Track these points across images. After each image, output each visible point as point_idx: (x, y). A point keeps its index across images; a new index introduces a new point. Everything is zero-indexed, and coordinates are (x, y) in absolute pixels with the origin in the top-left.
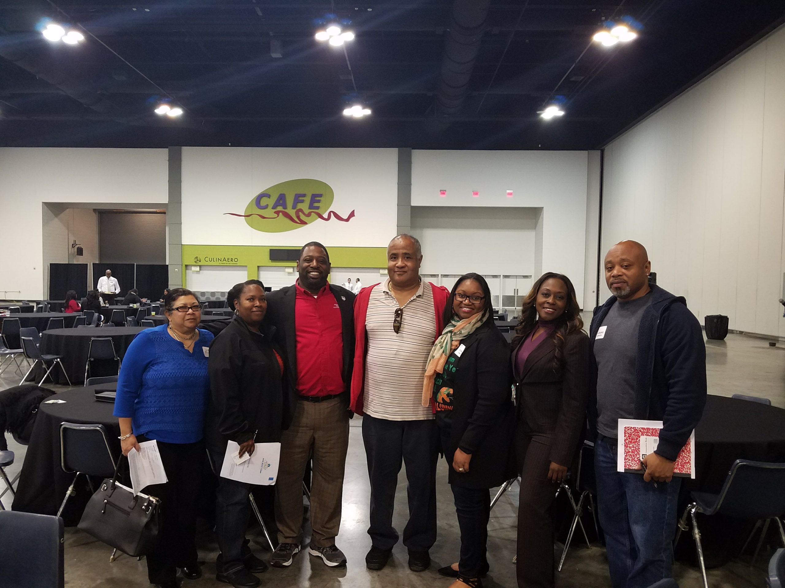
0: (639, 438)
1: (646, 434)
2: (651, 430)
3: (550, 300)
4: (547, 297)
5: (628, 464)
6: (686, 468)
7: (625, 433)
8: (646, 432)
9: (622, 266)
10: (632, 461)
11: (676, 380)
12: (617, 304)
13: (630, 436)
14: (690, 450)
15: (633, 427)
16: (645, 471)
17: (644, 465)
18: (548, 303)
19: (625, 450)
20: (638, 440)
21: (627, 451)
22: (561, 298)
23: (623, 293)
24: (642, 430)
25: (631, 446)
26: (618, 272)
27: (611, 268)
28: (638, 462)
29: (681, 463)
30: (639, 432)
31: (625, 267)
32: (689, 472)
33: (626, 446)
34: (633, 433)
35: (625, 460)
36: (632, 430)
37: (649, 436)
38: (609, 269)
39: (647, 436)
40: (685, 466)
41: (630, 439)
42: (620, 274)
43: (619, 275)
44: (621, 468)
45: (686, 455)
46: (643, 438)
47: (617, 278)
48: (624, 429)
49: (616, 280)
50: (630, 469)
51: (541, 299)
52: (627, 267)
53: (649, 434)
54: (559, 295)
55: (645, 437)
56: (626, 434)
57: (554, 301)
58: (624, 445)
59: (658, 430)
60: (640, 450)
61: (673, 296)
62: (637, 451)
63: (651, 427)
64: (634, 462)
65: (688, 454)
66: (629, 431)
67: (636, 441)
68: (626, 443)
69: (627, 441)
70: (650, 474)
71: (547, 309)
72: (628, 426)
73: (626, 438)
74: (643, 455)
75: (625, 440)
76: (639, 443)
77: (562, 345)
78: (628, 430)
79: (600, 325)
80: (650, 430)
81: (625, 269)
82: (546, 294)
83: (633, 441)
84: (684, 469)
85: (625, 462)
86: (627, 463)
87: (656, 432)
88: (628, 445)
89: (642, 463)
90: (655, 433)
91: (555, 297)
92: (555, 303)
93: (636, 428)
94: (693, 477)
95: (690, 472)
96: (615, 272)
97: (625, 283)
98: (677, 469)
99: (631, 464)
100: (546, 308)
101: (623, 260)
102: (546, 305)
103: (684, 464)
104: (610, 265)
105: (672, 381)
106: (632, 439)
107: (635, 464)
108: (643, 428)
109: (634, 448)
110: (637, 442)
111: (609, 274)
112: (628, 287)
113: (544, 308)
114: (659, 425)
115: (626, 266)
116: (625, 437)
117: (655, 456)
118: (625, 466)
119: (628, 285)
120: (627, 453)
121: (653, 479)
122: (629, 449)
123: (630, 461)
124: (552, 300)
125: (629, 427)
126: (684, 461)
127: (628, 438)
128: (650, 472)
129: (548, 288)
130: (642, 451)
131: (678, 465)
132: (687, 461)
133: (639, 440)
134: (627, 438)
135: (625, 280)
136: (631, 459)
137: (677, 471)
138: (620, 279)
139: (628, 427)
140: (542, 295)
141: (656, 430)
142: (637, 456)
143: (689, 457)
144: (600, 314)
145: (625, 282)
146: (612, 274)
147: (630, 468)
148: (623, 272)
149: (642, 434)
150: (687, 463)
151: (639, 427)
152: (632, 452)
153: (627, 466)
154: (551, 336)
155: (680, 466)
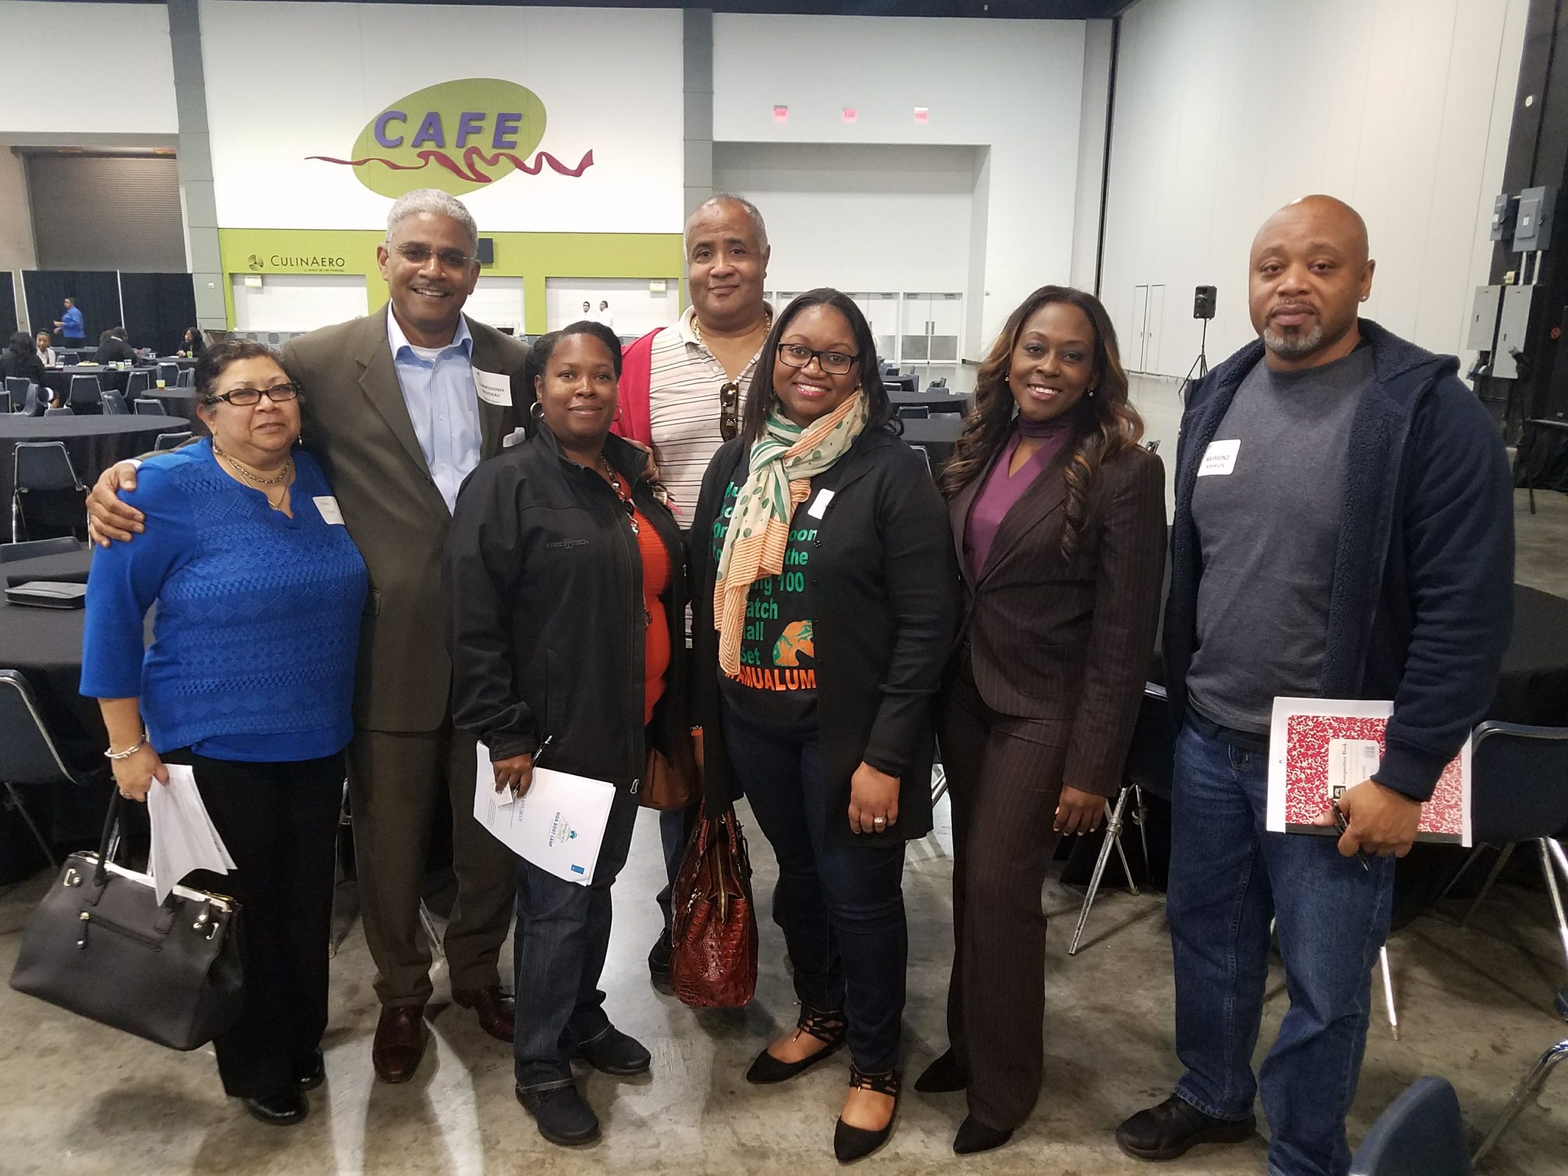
0: (1326, 745)
1: (1344, 733)
2: (1359, 724)
3: (1046, 364)
4: (1039, 357)
5: (1296, 810)
6: (1449, 819)
7: (1290, 733)
8: (1345, 727)
9: (1310, 266)
10: (1307, 803)
11: (1444, 589)
12: (1261, 372)
13: (1303, 741)
14: (1460, 773)
15: (1311, 715)
16: (1344, 831)
17: (1342, 814)
18: (1040, 372)
19: (1288, 776)
20: (1323, 750)
21: (1294, 779)
22: (1077, 357)
23: (1303, 343)
24: (1335, 724)
25: (1304, 764)
26: (1301, 280)
27: (1274, 268)
28: (1321, 806)
29: (1434, 809)
30: (1326, 730)
31: (1316, 269)
32: (1456, 831)
33: (1291, 766)
34: (1312, 733)
35: (1288, 801)
36: (1310, 723)
37: (1353, 738)
38: (1270, 271)
39: (1348, 738)
40: (1447, 816)
41: (1302, 747)
42: (1305, 287)
43: (1303, 292)
44: (1276, 821)
45: (1448, 788)
46: (1336, 746)
47: (1293, 299)
48: (1288, 721)
49: (1289, 304)
50: (1302, 825)
51: (1022, 362)
52: (1324, 270)
53: (1353, 734)
54: (1071, 349)
55: (1342, 741)
56: (1293, 736)
57: (1058, 368)
58: (1286, 762)
59: (1376, 723)
60: (1329, 775)
62: (1319, 779)
63: (1359, 717)
64: (1311, 807)
65: (1454, 784)
66: (1300, 728)
67: (1320, 753)
68: (1292, 757)
69: (1294, 753)
70: (1357, 837)
71: (1037, 389)
72: (1299, 715)
73: (1291, 745)
74: (1335, 787)
75: (1289, 751)
76: (1326, 758)
78: (1299, 724)
80: (1355, 724)
81: (1317, 274)
82: (1036, 349)
83: (1310, 753)
84: (1444, 822)
85: (1287, 808)
86: (1294, 809)
87: (1371, 728)
88: (1297, 762)
89: (1337, 809)
90: (1369, 732)
91: (1060, 355)
92: (1058, 372)
93: (1321, 719)
94: (1467, 842)
95: (1460, 830)
96: (1290, 280)
97: (1312, 313)
98: (1423, 822)
99: (1303, 812)
100: (1036, 386)
101: (1318, 248)
102: (1035, 379)
103: (1444, 808)
104: (1274, 258)
105: (1427, 592)
106: (1308, 748)
107: (1314, 812)
108: (1337, 720)
109: (1314, 771)
110: (1321, 755)
111: (1269, 286)
112: (1317, 328)
113: (1029, 385)
114: (1381, 710)
115: (1321, 266)
116: (1289, 741)
117: (1375, 790)
118: (1288, 818)
119: (1319, 323)
120: (1293, 783)
122: (1299, 773)
123: (1301, 805)
124: (1052, 364)
125: (1301, 717)
126: (1445, 802)
127: (1297, 744)
128: (1359, 833)
129: (1042, 331)
130: (1334, 779)
132: (1453, 802)
133: (1327, 750)
134: (1294, 746)
135: (1312, 305)
136: (1303, 798)
137: (1424, 828)
138: (1303, 302)
139: (1298, 718)
140: (1026, 352)
141: (1372, 725)
142: (1321, 791)
143: (1457, 792)
145: (1312, 311)
146: (1278, 286)
147: (1301, 821)
148: (1312, 285)
149: (1336, 735)
150: (1451, 807)
151: (1328, 715)
152: (1308, 781)
153: (1294, 818)
155: (1433, 816)
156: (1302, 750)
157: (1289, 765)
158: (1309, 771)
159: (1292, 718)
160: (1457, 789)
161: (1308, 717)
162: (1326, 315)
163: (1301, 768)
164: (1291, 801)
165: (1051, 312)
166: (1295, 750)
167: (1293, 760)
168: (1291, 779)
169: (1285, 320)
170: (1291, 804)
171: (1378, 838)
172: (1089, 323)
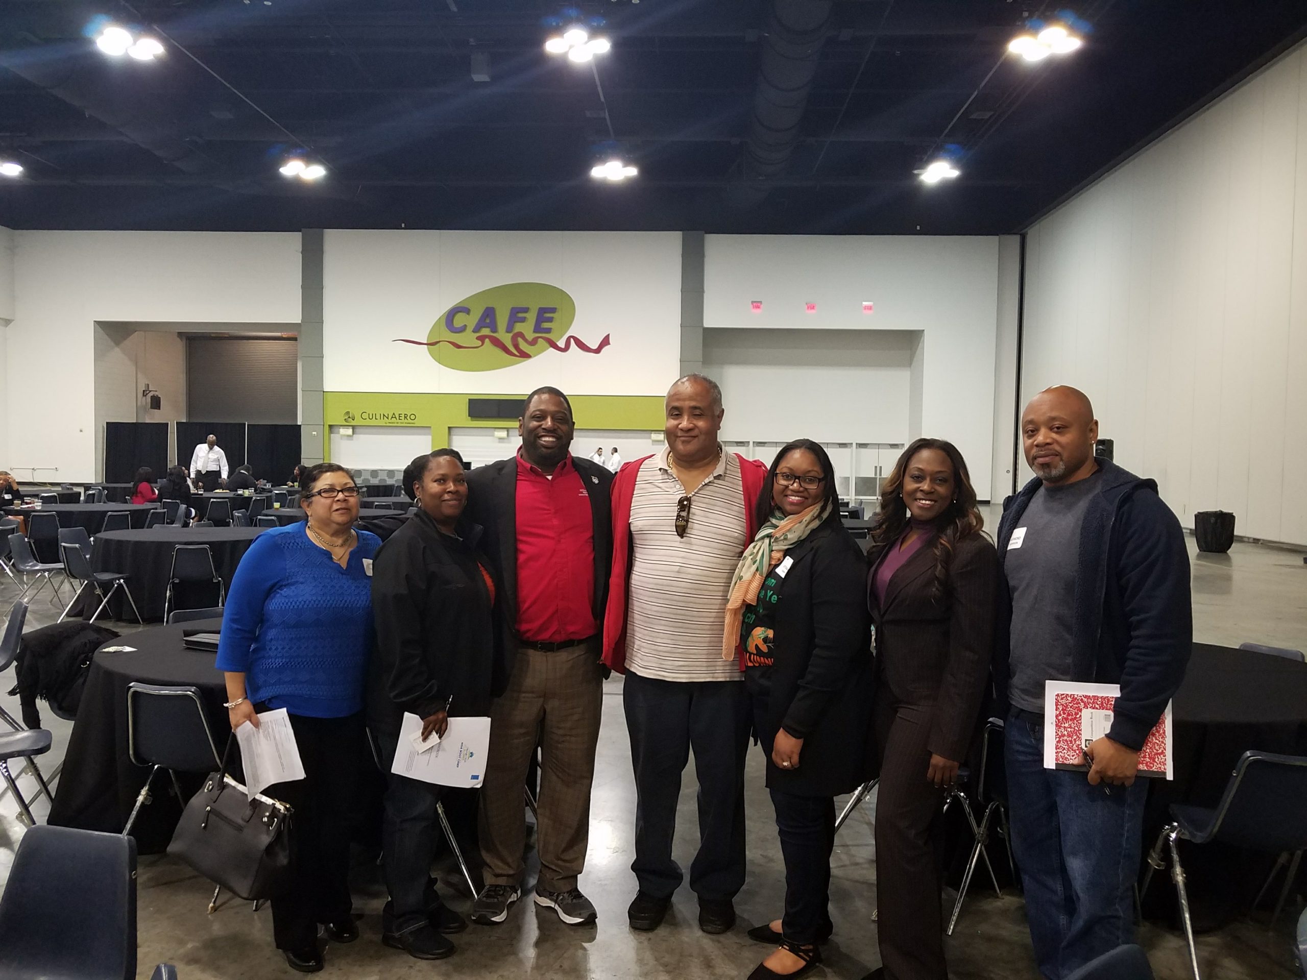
0: (1080, 713)
1: (1091, 705)
2: (1100, 700)
3: (925, 486)
4: (921, 482)
5: (1062, 755)
6: (1158, 762)
7: (1057, 705)
8: (1091, 702)
9: (1051, 429)
10: (1068, 750)
11: (1142, 616)
12: (1042, 491)
13: (1065, 710)
14: (1164, 733)
15: (1069, 693)
16: (1091, 768)
17: (1088, 756)
18: (922, 491)
19: (1056, 732)
20: (1078, 716)
21: (1060, 734)
22: (944, 481)
23: (1054, 472)
24: (1085, 700)
25: (1067, 725)
26: (1046, 438)
27: (1032, 431)
28: (1077, 752)
29: (1149, 755)
30: (1079, 703)
31: (1055, 429)
32: (1163, 769)
33: (1058, 726)
34: (1071, 705)
35: (1056, 749)
36: (1069, 698)
37: (1097, 709)
38: (1030, 432)
39: (1093, 708)
40: (1156, 760)
41: (1064, 714)
42: (1048, 441)
43: (1048, 444)
44: (1049, 763)
45: (1157, 741)
46: (1086, 713)
47: (1043, 449)
48: (1055, 697)
49: (1041, 451)
50: (1066, 764)
51: (910, 485)
52: (1060, 429)
53: (1097, 706)
54: (940, 476)
55: (1090, 710)
56: (1059, 706)
57: (932, 488)
58: (1055, 723)
59: (1111, 699)
60: (1082, 732)
61: (1136, 478)
62: (1076, 735)
63: (1100, 695)
64: (1072, 753)
65: (1161, 740)
66: (1063, 702)
67: (1075, 718)
68: (1059, 720)
69: (1060, 718)
70: (1097, 772)
71: (921, 501)
72: (1062, 693)
73: (1058, 712)
74: (1086, 740)
75: (1057, 716)
76: (1080, 722)
77: (948, 558)
78: (1062, 699)
79: (1014, 526)
80: (1098, 700)
81: (1056, 433)
82: (918, 477)
83: (1070, 718)
84: (1155, 764)
85: (1056, 753)
86: (1060, 754)
87: (1108, 702)
88: (1062, 724)
89: (1085, 754)
90: (1107, 705)
91: (933, 480)
92: (933, 490)
93: (1076, 696)
94: (1170, 777)
95: (1165, 769)
96: (1040, 438)
97: (1057, 455)
98: (1142, 764)
99: (1066, 756)
100: (920, 499)
101: (1053, 419)
102: (919, 495)
103: (1155, 755)
104: (1031, 426)
105: (1134, 619)
106: (1069, 715)
107: (1073, 756)
108: (1086, 697)
109: (1073, 730)
110: (1077, 719)
111: (1030, 441)
112: (1061, 463)
113: (916, 500)
114: (1113, 691)
115: (1058, 428)
116: (1056, 710)
117: (1107, 742)
118: (1057, 759)
119: (1062, 460)
120: (1059, 737)
121: (1105, 780)
122: (1063, 731)
123: (1065, 751)
124: (928, 486)
125: (1063, 694)
126: (1155, 751)
127: (1062, 712)
128: (1098, 769)
129: (920, 466)
130: (1085, 735)
131: (1145, 757)
132: (1160, 751)
133: (1081, 716)
134: (1060, 713)
135: (1057, 451)
136: (1066, 747)
137: (1142, 767)
138: (1049, 449)
139: (1062, 695)
140: (912, 479)
141: (1108, 700)
142: (1077, 742)
143: (1163, 745)
144: (1014, 507)
145: (1057, 454)
146: (1034, 441)
147: (1065, 762)
148: (1053, 439)
149: (1086, 707)
150: (1160, 754)
151: (1080, 694)
152: (1069, 736)
153: (1061, 760)
154: (931, 543)
155: (1148, 760)
156: (1065, 716)
157: (1057, 725)
158: (1069, 730)
159: (1057, 695)
160: (1163, 742)
161: (1067, 695)
162: (1065, 455)
163: (1065, 727)
164: (1059, 749)
165: (925, 454)
166: (1061, 715)
167: (1059, 722)
168: (1058, 734)
169: (1041, 460)
170: (1058, 750)
171: (1110, 773)
172: (949, 460)
